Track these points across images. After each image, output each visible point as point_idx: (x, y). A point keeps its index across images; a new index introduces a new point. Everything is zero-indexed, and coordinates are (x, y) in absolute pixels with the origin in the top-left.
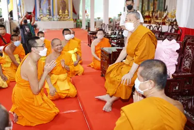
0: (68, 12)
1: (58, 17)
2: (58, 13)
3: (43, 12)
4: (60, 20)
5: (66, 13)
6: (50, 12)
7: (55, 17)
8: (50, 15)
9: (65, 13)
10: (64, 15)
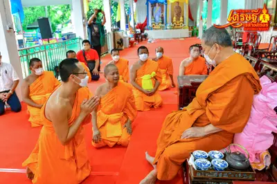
0: (183, 20)
1: (171, 25)
2: (172, 19)
3: (155, 21)
4: (173, 28)
5: (181, 20)
6: (163, 20)
7: (168, 25)
8: (163, 23)
9: (179, 20)
10: (178, 22)
